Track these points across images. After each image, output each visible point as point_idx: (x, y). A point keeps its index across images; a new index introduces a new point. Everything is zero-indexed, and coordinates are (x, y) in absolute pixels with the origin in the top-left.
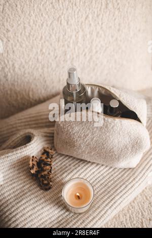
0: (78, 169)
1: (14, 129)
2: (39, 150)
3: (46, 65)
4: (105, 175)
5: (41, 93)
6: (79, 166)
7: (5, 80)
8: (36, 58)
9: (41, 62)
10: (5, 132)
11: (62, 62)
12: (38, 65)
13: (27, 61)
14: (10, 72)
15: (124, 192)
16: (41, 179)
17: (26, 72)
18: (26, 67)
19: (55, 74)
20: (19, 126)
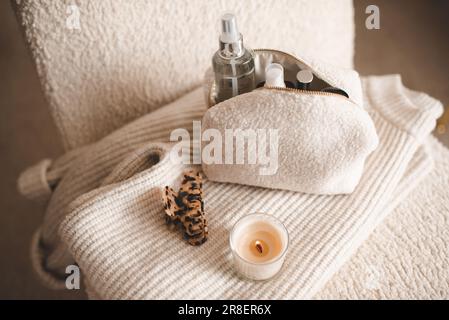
0: (250, 204)
1: (124, 150)
2: (175, 177)
3: (172, 36)
4: (300, 210)
5: (166, 88)
6: (252, 198)
7: (100, 64)
8: (154, 20)
9: (163, 29)
10: (108, 157)
11: (199, 27)
12: (157, 36)
13: (139, 27)
14: (109, 49)
15: (339, 235)
16: (187, 224)
17: (138, 48)
18: (138, 38)
19: (189, 51)
20: (133, 144)
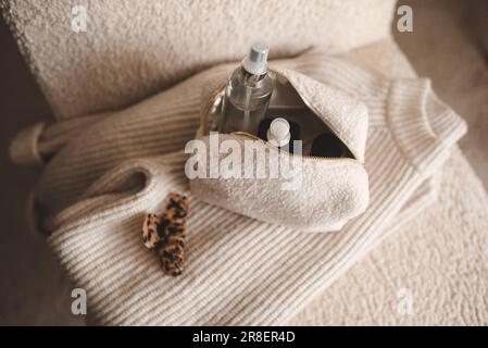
1: (114, 151)
3: (171, 19)
5: (164, 68)
7: (88, 50)
8: (150, 6)
9: (161, 14)
10: (97, 155)
11: (205, 11)
12: (154, 21)
13: (131, 15)
14: (98, 36)
17: (131, 34)
18: (130, 25)
19: (191, 33)
20: (123, 145)
